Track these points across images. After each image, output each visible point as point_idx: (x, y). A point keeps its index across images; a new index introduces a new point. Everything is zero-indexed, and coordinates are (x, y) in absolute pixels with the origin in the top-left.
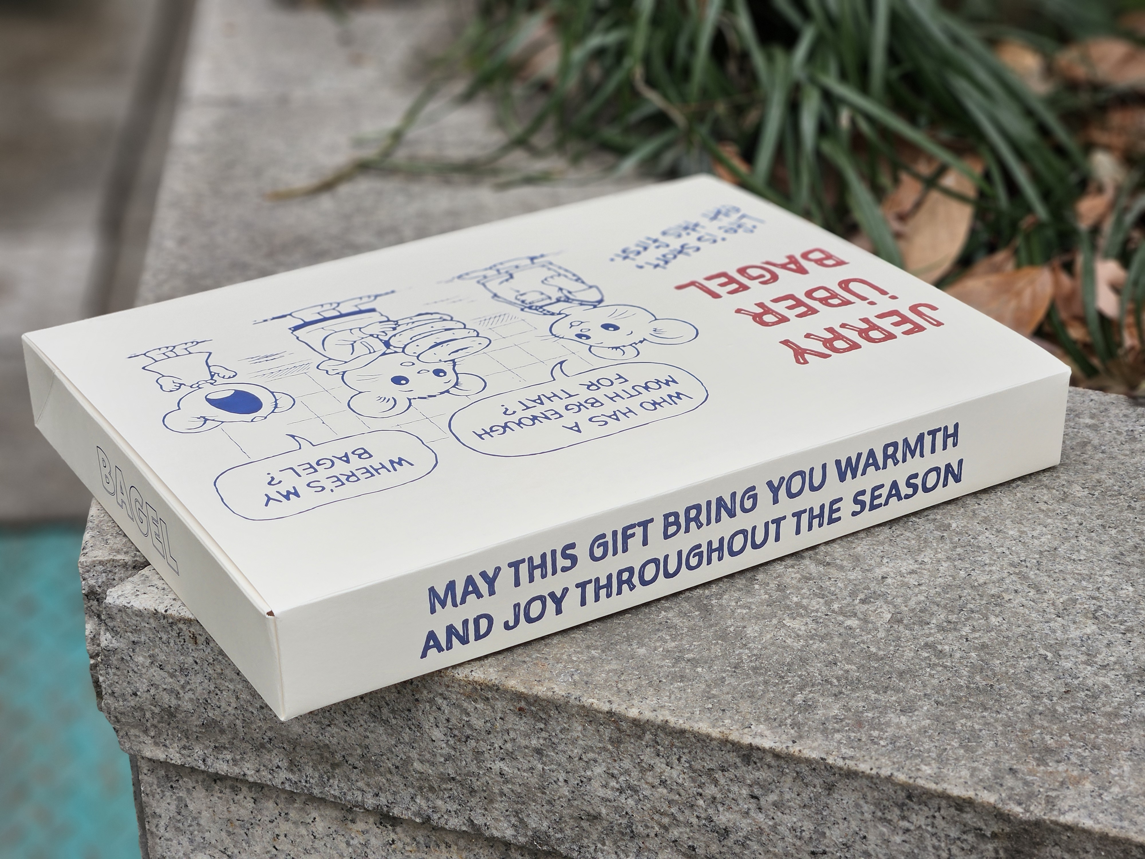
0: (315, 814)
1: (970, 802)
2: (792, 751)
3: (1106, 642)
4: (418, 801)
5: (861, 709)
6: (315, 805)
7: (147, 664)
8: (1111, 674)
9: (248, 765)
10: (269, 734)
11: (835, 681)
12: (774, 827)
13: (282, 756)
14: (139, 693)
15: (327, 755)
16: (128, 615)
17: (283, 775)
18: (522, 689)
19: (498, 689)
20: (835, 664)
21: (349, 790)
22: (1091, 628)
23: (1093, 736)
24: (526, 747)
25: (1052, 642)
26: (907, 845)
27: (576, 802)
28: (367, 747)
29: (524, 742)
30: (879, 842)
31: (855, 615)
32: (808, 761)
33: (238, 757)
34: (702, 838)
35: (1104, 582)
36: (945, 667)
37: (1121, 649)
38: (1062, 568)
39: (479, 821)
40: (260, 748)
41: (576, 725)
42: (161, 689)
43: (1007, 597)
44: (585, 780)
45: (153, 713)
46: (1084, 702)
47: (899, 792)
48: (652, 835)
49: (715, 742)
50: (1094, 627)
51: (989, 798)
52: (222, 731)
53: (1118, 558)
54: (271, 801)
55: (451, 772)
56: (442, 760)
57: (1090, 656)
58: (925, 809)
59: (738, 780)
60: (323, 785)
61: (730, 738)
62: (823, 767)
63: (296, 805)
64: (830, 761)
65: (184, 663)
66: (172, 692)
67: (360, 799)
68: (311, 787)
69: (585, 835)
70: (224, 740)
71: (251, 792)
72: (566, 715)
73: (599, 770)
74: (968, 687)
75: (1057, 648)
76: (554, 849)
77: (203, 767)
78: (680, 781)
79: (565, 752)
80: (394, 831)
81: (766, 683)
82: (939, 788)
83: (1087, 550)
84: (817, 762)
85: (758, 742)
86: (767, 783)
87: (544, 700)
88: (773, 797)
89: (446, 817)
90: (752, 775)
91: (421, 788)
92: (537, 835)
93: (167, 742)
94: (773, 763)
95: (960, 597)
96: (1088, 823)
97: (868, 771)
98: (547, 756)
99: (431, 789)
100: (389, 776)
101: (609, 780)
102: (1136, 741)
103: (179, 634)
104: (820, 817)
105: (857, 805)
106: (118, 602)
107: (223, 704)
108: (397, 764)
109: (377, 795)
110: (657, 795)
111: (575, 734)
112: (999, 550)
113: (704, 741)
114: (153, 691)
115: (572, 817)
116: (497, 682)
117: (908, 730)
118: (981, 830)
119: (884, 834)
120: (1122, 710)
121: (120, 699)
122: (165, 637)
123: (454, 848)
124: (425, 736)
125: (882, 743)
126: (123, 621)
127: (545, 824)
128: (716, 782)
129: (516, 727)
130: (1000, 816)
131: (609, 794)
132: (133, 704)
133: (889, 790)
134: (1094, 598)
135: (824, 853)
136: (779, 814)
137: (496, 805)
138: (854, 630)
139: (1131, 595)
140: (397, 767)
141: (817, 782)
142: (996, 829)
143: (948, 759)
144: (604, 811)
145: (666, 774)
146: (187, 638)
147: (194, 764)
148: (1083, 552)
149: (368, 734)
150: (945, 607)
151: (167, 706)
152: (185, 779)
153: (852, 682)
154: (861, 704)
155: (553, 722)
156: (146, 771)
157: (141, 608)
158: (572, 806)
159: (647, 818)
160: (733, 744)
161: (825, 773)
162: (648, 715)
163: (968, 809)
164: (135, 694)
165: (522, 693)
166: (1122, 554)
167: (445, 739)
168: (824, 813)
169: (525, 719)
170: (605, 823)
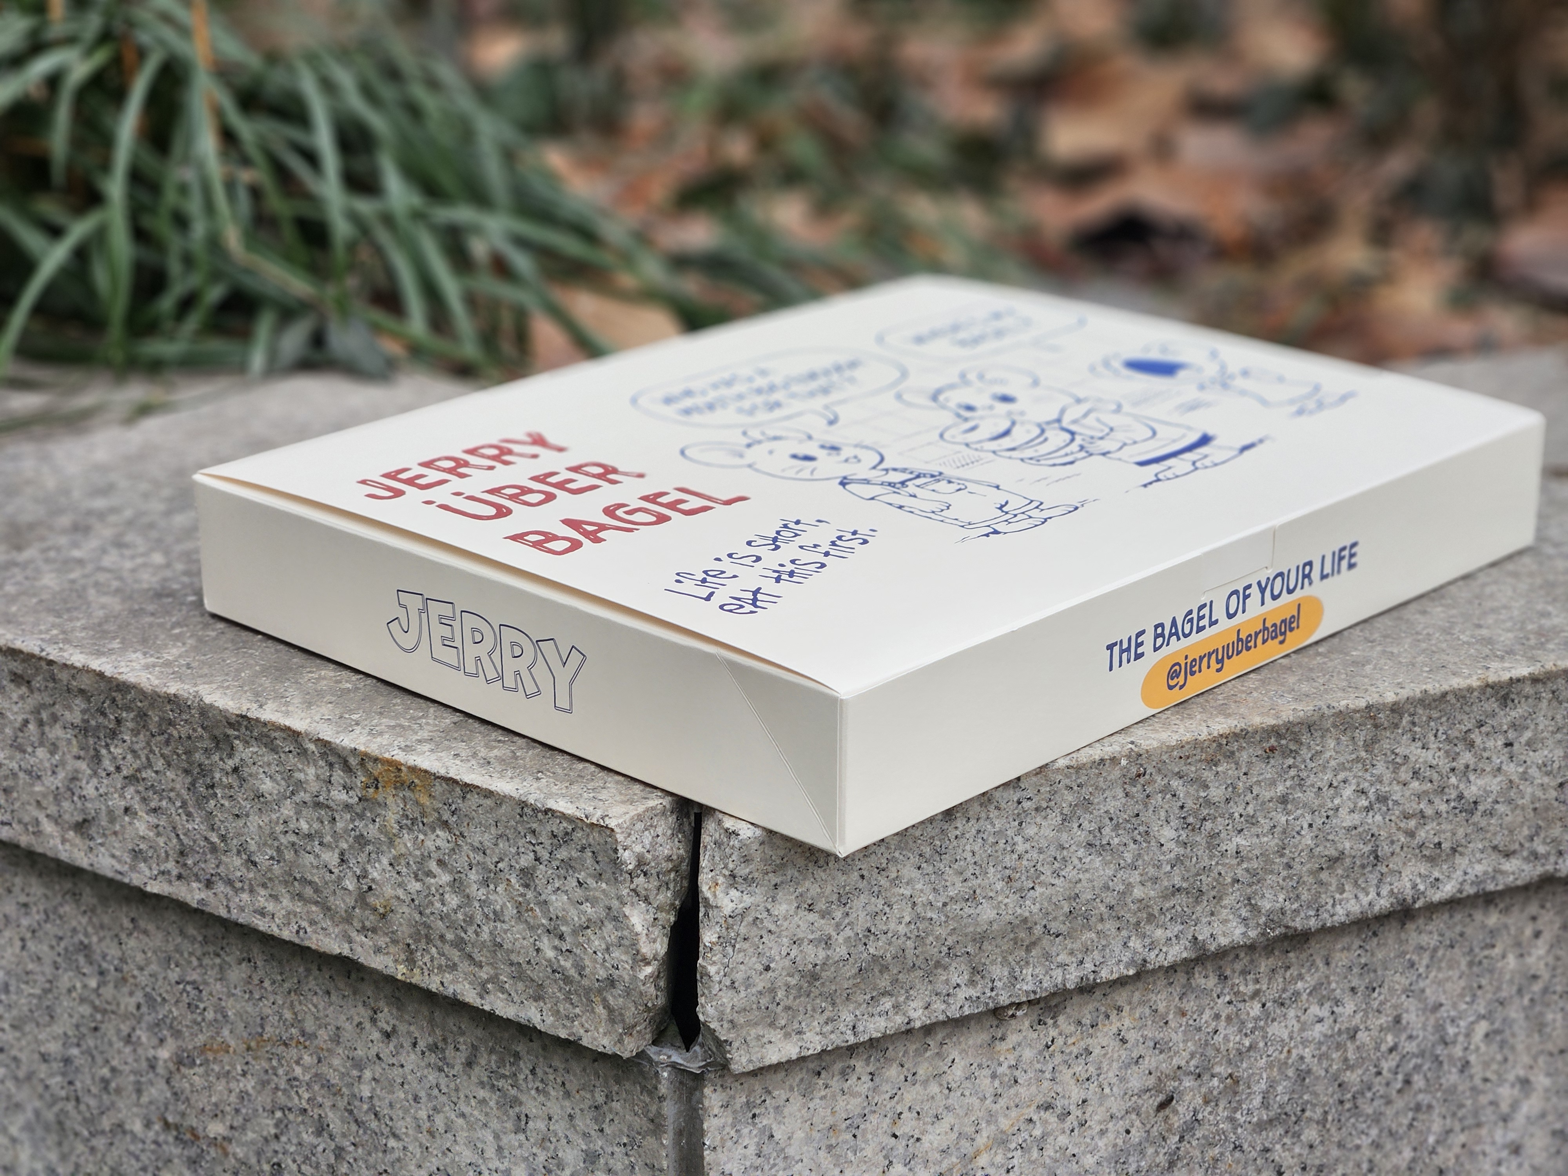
0: (955, 1054)
4: (1132, 944)
6: (955, 1039)
7: (792, 912)
9: (913, 1005)
10: (949, 942)
12: (1524, 773)
13: (963, 967)
14: (772, 965)
15: (1022, 935)
17: (963, 994)
18: (1272, 722)
19: (1246, 734)
21: (1047, 973)
24: (1271, 800)
27: (1318, 849)
28: (1077, 896)
29: (1267, 794)
33: (902, 999)
34: (1449, 827)
39: (1204, 934)
40: (934, 968)
41: (1330, 742)
42: (806, 942)
44: (1331, 813)
45: (788, 987)
48: (1398, 850)
49: (1475, 694)
52: (885, 969)
54: (895, 1065)
55: (1177, 881)
56: (1169, 868)
59: (1495, 731)
61: (1490, 680)
63: (928, 1054)
65: (844, 886)
66: (821, 941)
67: (1059, 979)
68: (997, 995)
69: (1323, 890)
70: (884, 982)
72: (1319, 734)
76: (1287, 927)
77: (852, 1040)
78: (1435, 762)
79: (1313, 786)
80: (1055, 1024)
86: (1522, 721)
87: (1295, 725)
88: (1528, 734)
89: (1164, 950)
90: (1505, 718)
91: (1137, 924)
92: (1270, 919)
93: (803, 1024)
94: (1531, 691)
98: (1294, 800)
99: (1151, 918)
100: (1100, 927)
101: (1358, 800)
107: (892, 926)
108: (1113, 902)
109: (1082, 962)
110: (1408, 793)
111: (1327, 755)
114: (793, 954)
115: (1311, 873)
116: (1246, 725)
123: (1127, 1008)
124: (1153, 843)
127: (1281, 898)
128: (1471, 745)
129: (1261, 778)
131: (1356, 818)
136: (1531, 753)
137: (1225, 902)
140: (1111, 908)
144: (1348, 845)
145: (1421, 760)
147: (839, 1042)
149: (1081, 876)
151: (810, 967)
155: (1304, 751)
158: (1314, 856)
159: (1394, 830)
160: (1493, 686)
164: (767, 969)
165: (1273, 726)
167: (1176, 835)
169: (1272, 761)
170: (1348, 861)
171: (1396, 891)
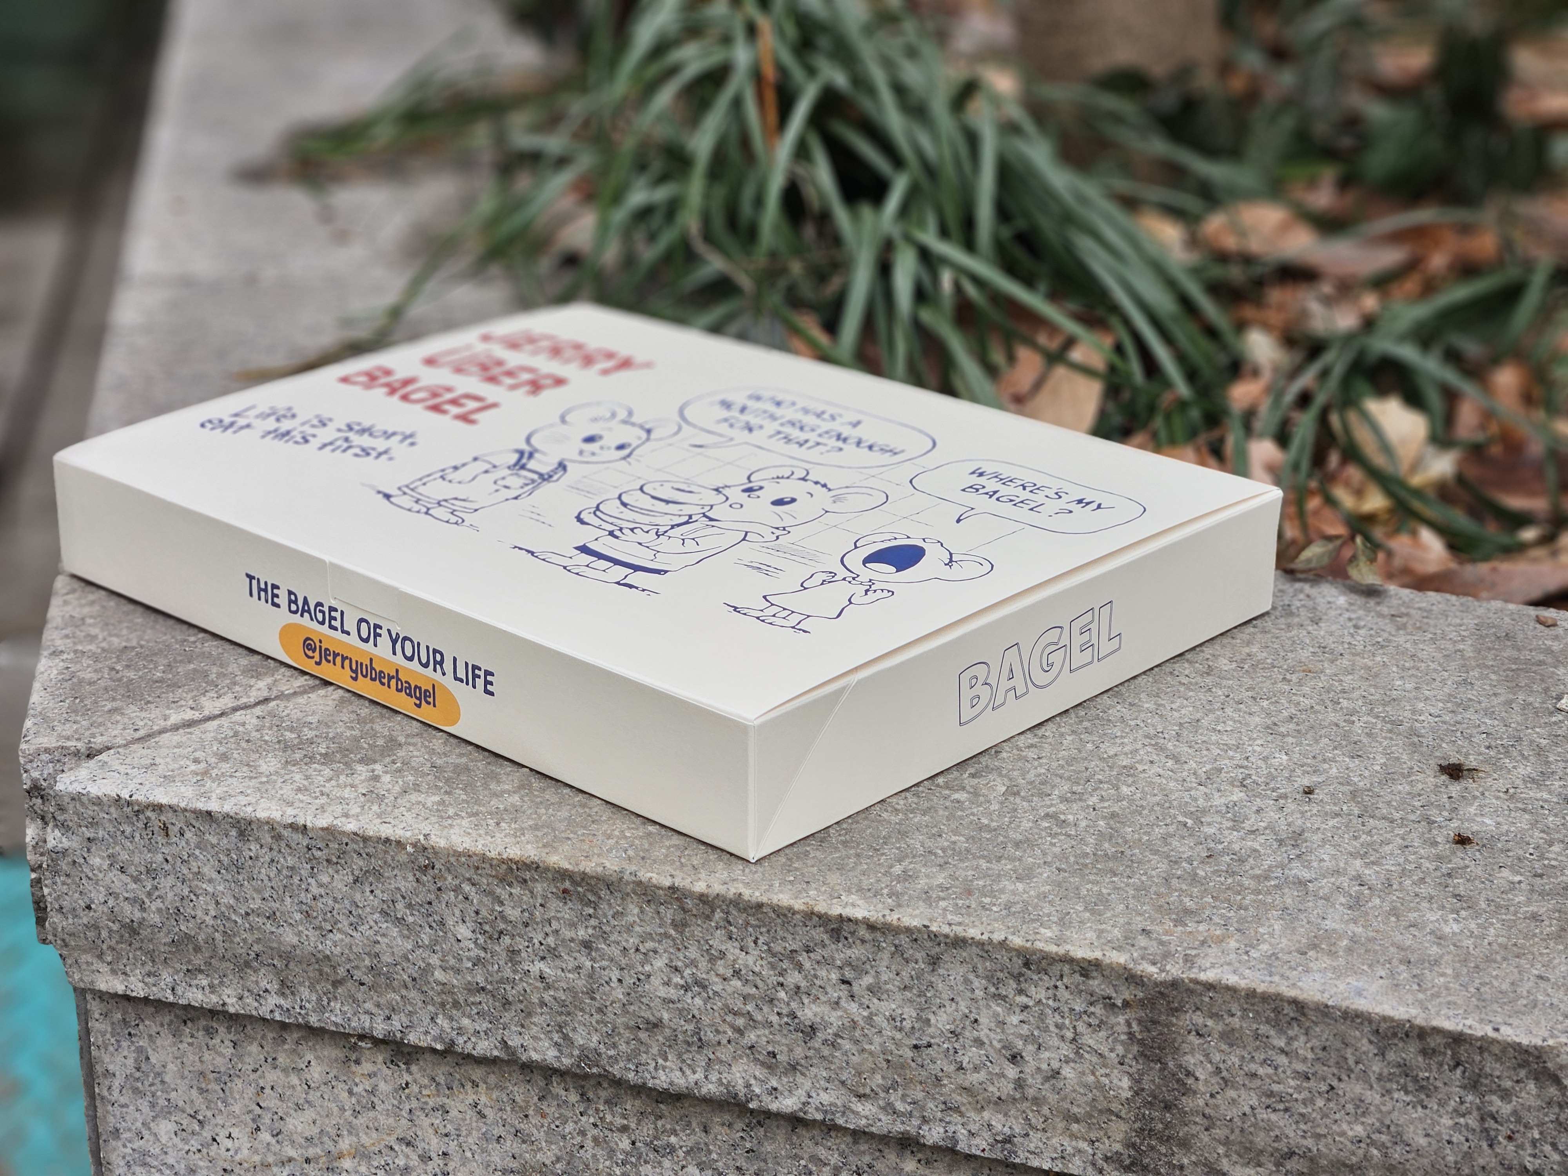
0: (309, 1056)
1: (1097, 964)
2: (889, 919)
3: (1255, 808)
4: (439, 1021)
5: (970, 878)
6: (310, 1044)
7: (105, 867)
8: (1261, 839)
9: (228, 991)
10: (256, 948)
11: (940, 852)
12: (869, 1019)
13: (271, 976)
14: (93, 906)
15: (327, 970)
16: (83, 804)
17: (273, 1000)
18: (566, 865)
19: (538, 867)
20: (940, 836)
21: (355, 1014)
22: (1238, 795)
23: (1239, 897)
24: (572, 940)
25: (1193, 809)
26: (1026, 1026)
27: (632, 1007)
28: (377, 955)
29: (568, 934)
30: (993, 1025)
31: (964, 789)
32: (908, 930)
33: (216, 982)
34: (784, 1041)
35: (1255, 751)
36: (1069, 836)
37: (1272, 815)
38: (1204, 739)
39: (514, 1042)
40: (244, 966)
41: (631, 906)
42: (121, 898)
43: (1140, 768)
44: (642, 977)
45: (111, 931)
46: (1229, 865)
47: (1015, 959)
48: (724, 1041)
49: (798, 916)
50: (1242, 794)
51: (1119, 958)
52: (197, 949)
53: (1271, 729)
54: (255, 1044)
55: (480, 979)
56: (470, 965)
57: (1237, 823)
58: (1046, 978)
59: (826, 962)
60: (322, 1009)
61: (816, 909)
62: (926, 937)
63: (286, 1047)
64: (934, 928)
65: (151, 863)
66: (135, 902)
67: (367, 1025)
68: (307, 1014)
69: (643, 1049)
70: (198, 960)
71: (230, 1033)
72: (619, 895)
73: (660, 963)
74: (1094, 854)
75: (1199, 816)
76: (605, 1070)
77: (171, 999)
78: (757, 969)
79: (618, 943)
80: (408, 1070)
81: (858, 855)
82: (1061, 951)
83: (1235, 721)
84: (919, 931)
85: (848, 912)
86: (860, 963)
87: (592, 877)
88: (868, 980)
89: (473, 1039)
90: (842, 953)
91: (443, 1005)
92: (584, 1056)
93: (128, 968)
94: (868, 936)
95: (1087, 769)
96: (1232, 979)
97: (978, 937)
98: (597, 949)
99: (456, 1004)
100: (404, 992)
101: (672, 976)
102: (1289, 901)
103: (146, 825)
104: (923, 1000)
105: (967, 981)
106: (70, 789)
107: (199, 913)
108: (415, 975)
109: (389, 1018)
110: (730, 990)
111: (631, 919)
112: (1132, 723)
113: (785, 915)
114: (111, 903)
115: (627, 1027)
116: (536, 859)
117: (1025, 896)
118: (1110, 998)
119: (998, 1015)
120: (1273, 872)
121: (70, 916)
122: (128, 830)
123: (482, 1087)
124: (450, 935)
125: (994, 908)
126: (76, 813)
127: (595, 1038)
128: (800, 967)
129: (559, 915)
130: (1132, 978)
131: (672, 993)
132: (85, 920)
133: (1002, 957)
134: (1241, 767)
135: (929, 1045)
136: (875, 1001)
137: (535, 1020)
138: (963, 803)
139: (1285, 763)
140: (414, 980)
141: (920, 955)
142: (1127, 996)
143: (1070, 923)
144: (666, 1016)
145: (740, 961)
146: (156, 829)
147: (159, 996)
148: (1231, 723)
149: (379, 938)
150: (1069, 779)
151: (128, 920)
152: (147, 1022)
153: (960, 853)
154: (970, 873)
155: (604, 906)
156: (97, 1016)
157: (100, 794)
158: (628, 1012)
159: (718, 1020)
160: (820, 916)
161: (928, 944)
162: (718, 888)
163: (1095, 974)
164: (89, 907)
165: (566, 870)
166: (1275, 724)
167: (473, 936)
168: (929, 995)
169: (570, 904)
170: (668, 1032)
171: (725, 1081)
